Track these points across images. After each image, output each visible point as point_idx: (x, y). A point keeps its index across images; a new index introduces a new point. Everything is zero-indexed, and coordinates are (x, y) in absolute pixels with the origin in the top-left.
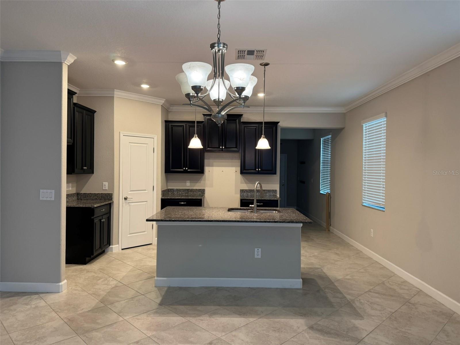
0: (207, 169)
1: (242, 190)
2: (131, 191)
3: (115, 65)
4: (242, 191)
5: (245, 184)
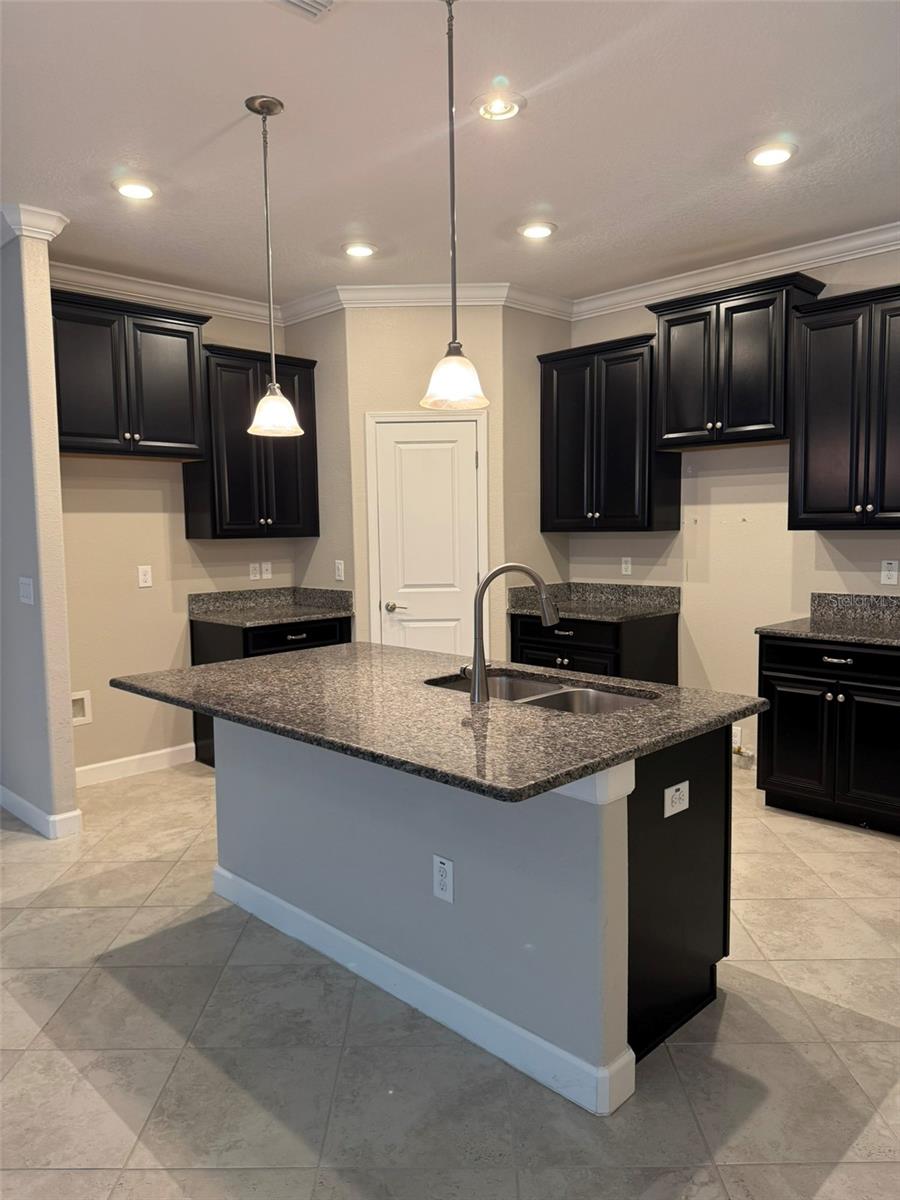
0: (687, 512)
1: (819, 596)
2: (406, 586)
3: (119, 201)
4: (819, 600)
5: (836, 573)
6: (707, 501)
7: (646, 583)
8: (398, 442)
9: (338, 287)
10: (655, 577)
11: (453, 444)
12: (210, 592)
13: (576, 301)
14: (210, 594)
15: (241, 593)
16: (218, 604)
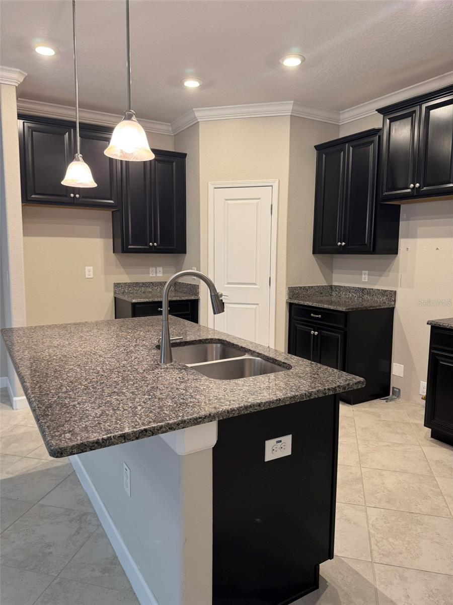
0: (403, 243)
3: (35, 56)
6: (415, 236)
7: (376, 287)
8: (226, 200)
9: (194, 109)
10: (382, 284)
11: (258, 200)
12: (126, 282)
13: (341, 112)
14: (126, 283)
15: (143, 284)
16: (130, 289)
